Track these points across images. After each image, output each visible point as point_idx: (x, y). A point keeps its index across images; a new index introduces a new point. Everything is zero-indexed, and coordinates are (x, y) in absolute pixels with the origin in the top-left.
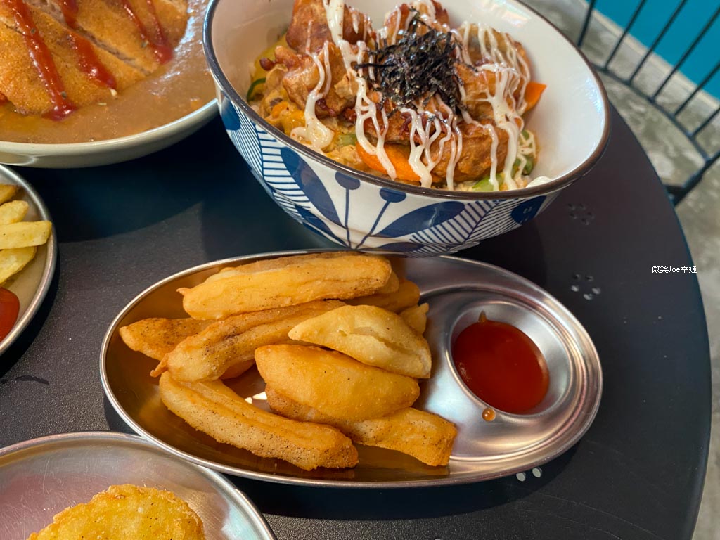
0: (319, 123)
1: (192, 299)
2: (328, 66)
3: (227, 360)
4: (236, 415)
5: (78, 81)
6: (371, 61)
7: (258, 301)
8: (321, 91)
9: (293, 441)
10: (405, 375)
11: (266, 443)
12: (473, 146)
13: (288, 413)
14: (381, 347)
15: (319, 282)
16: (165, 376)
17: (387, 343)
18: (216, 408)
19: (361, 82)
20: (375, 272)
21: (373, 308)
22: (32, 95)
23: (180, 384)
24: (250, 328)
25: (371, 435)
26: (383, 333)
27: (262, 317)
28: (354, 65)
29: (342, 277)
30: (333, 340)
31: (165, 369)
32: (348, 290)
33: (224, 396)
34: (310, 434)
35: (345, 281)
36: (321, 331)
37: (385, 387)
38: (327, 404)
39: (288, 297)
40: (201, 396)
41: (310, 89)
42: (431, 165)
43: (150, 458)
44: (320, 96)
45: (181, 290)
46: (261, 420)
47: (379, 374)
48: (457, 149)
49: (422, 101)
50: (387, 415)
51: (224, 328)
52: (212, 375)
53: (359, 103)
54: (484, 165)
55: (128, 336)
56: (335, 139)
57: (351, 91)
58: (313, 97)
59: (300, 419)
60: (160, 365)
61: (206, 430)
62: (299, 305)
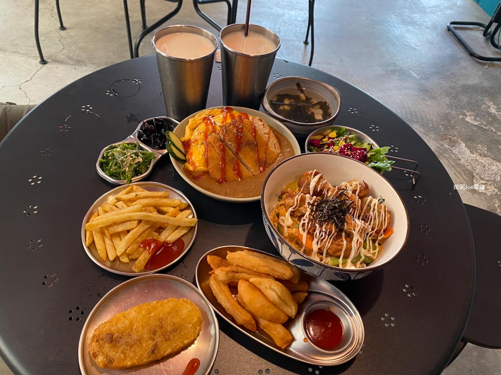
0: (290, 217)
1: (230, 256)
2: (299, 202)
3: (231, 279)
4: (226, 296)
5: (231, 173)
6: (316, 204)
7: (247, 265)
8: (294, 208)
9: (237, 312)
10: (283, 312)
11: (230, 309)
12: (335, 246)
13: (241, 304)
14: (276, 297)
15: (267, 268)
16: (213, 275)
17: (279, 297)
18: (222, 291)
19: (309, 210)
20: (287, 273)
21: (281, 284)
22: (216, 174)
23: (216, 279)
24: (241, 272)
25: (262, 324)
26: (279, 294)
27: (246, 271)
28: (309, 204)
29: (276, 270)
30: (262, 287)
31: (213, 273)
32: (277, 275)
33: (226, 289)
34: (243, 313)
35: (276, 272)
36: (259, 283)
37: (272, 311)
38: (251, 306)
39: (256, 268)
40: (220, 286)
41: (291, 207)
42: (319, 246)
43: (199, 297)
44: (293, 210)
45: (228, 252)
46: (232, 301)
47: (272, 306)
48: (328, 245)
49: (326, 223)
50: (270, 321)
51: (234, 269)
52: (225, 281)
53: (305, 216)
54: (338, 254)
55: (209, 258)
56: (293, 224)
57: (304, 212)
58: (291, 209)
59: (243, 308)
60: (212, 271)
61: (216, 296)
62: (259, 272)
